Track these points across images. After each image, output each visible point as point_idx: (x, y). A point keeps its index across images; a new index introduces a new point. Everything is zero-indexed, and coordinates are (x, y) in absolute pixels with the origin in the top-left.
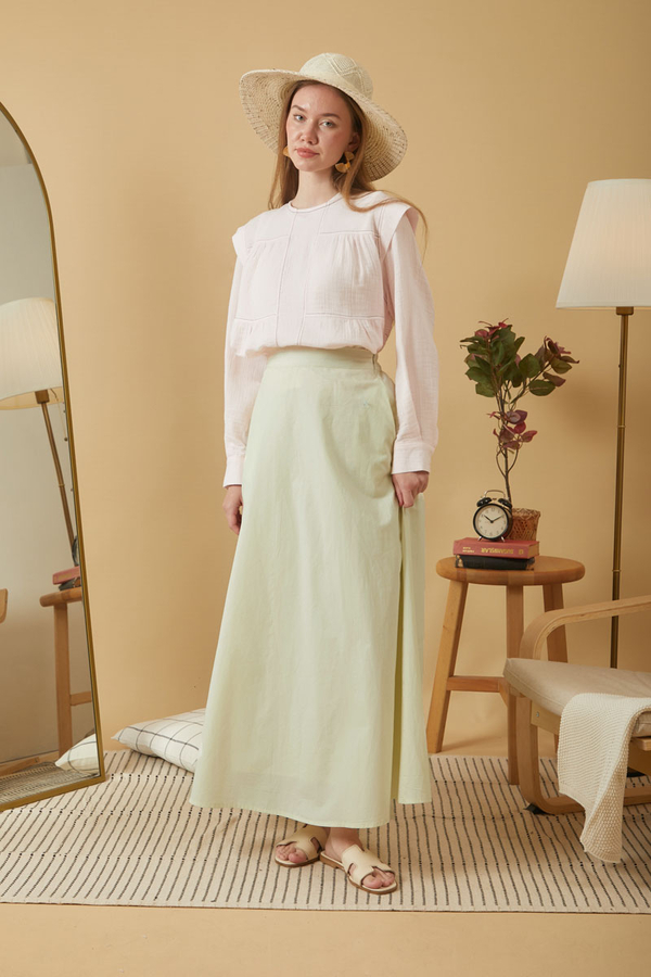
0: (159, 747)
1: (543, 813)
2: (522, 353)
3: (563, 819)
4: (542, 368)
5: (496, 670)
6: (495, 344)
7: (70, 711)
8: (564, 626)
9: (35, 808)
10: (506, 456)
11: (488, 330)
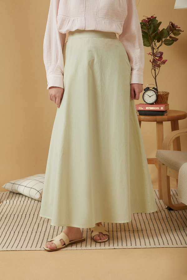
0: (21, 190)
1: (172, 210)
2: (161, 28)
3: (180, 212)
4: (169, 34)
5: (154, 156)
6: (150, 25)
8: (179, 137)
10: (155, 70)
11: (147, 19)
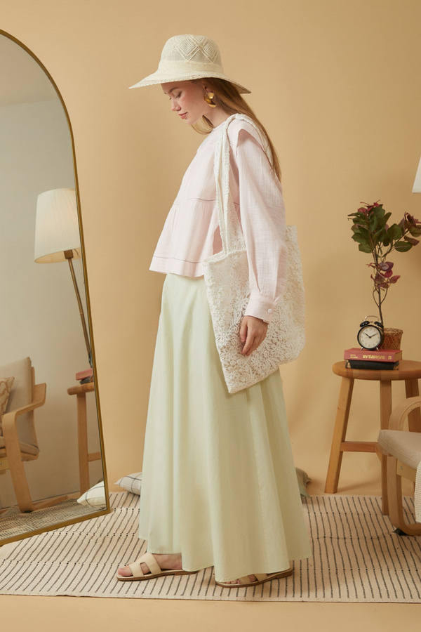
1: (405, 534)
2: (390, 223)
3: (419, 539)
4: (403, 233)
5: (373, 438)
6: (371, 217)
7: (87, 464)
8: (419, 408)
9: (62, 531)
10: (379, 293)
11: (367, 208)
